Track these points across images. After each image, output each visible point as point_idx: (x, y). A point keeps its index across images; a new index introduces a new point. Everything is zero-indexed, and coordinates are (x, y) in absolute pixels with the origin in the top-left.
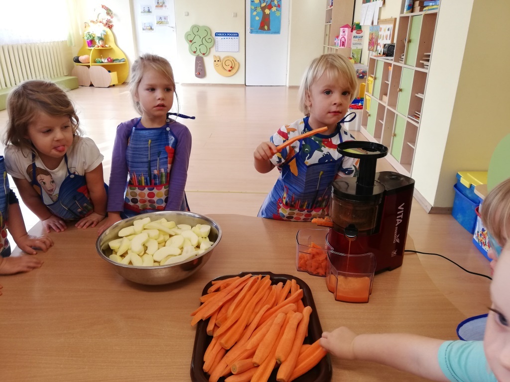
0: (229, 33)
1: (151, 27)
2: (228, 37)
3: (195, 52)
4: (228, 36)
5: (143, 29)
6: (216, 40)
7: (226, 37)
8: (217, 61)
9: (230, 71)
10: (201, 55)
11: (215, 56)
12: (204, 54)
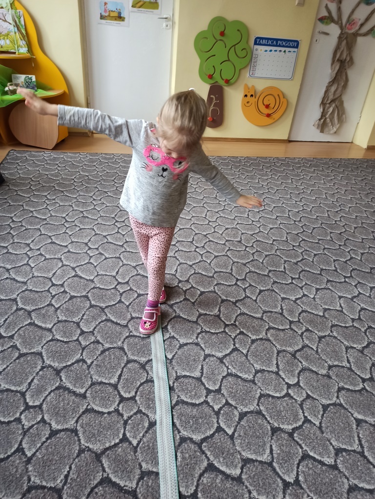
0: (281, 40)
1: (120, 13)
2: (279, 49)
3: (210, 77)
4: (280, 46)
5: (102, 17)
6: (255, 52)
7: (274, 48)
8: (249, 95)
9: (268, 115)
10: (222, 83)
11: (246, 87)
12: (227, 81)
